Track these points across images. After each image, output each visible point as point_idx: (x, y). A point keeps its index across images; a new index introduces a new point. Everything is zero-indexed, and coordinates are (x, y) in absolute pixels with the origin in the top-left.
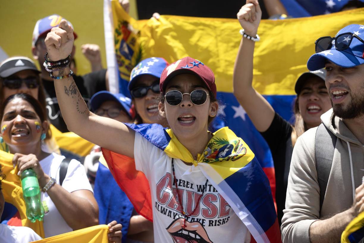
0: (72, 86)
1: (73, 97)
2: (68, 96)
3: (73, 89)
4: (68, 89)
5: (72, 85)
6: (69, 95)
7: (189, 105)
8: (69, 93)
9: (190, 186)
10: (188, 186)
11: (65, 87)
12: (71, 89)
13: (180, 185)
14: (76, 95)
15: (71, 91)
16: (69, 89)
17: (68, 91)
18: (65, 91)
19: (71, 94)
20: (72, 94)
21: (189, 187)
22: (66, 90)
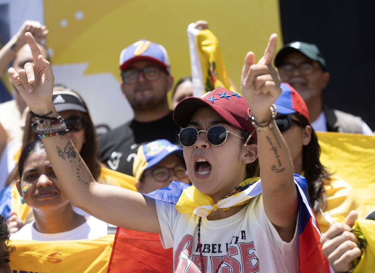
0: (69, 148)
1: (71, 161)
2: (64, 160)
3: (70, 151)
4: (63, 151)
5: (68, 146)
6: (64, 158)
7: (205, 146)
8: (65, 156)
9: (216, 250)
10: (215, 250)
11: (57, 147)
12: (67, 151)
13: (204, 251)
14: (75, 159)
15: (68, 153)
16: (65, 151)
17: (62, 153)
18: (59, 154)
19: (67, 157)
20: (70, 157)
21: (216, 252)
22: (60, 151)
